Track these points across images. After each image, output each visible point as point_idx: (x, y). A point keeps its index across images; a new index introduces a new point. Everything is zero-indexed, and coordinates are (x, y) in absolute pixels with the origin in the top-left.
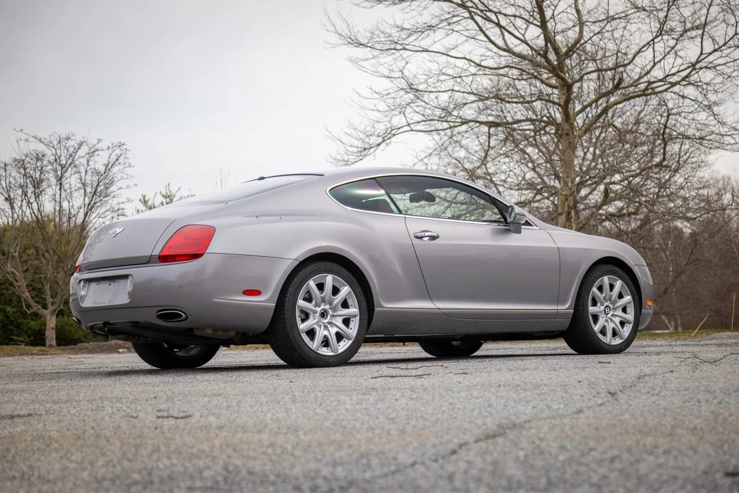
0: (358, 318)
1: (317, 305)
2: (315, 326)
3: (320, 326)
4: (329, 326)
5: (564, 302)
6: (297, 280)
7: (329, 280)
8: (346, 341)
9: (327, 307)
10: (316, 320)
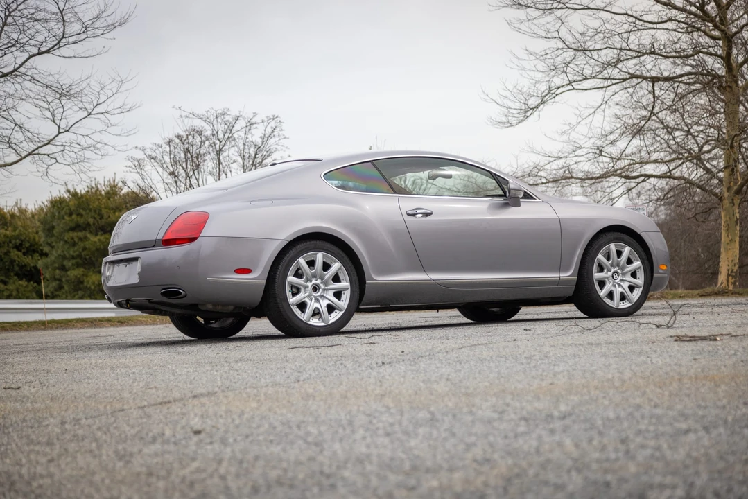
0: (349, 291)
1: (308, 280)
2: (307, 300)
3: (311, 300)
4: (320, 299)
5: (567, 270)
6: (287, 258)
7: (320, 257)
8: (338, 312)
9: (319, 282)
10: (307, 294)
